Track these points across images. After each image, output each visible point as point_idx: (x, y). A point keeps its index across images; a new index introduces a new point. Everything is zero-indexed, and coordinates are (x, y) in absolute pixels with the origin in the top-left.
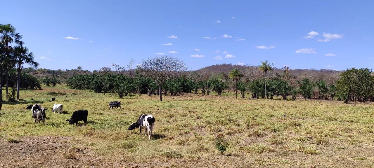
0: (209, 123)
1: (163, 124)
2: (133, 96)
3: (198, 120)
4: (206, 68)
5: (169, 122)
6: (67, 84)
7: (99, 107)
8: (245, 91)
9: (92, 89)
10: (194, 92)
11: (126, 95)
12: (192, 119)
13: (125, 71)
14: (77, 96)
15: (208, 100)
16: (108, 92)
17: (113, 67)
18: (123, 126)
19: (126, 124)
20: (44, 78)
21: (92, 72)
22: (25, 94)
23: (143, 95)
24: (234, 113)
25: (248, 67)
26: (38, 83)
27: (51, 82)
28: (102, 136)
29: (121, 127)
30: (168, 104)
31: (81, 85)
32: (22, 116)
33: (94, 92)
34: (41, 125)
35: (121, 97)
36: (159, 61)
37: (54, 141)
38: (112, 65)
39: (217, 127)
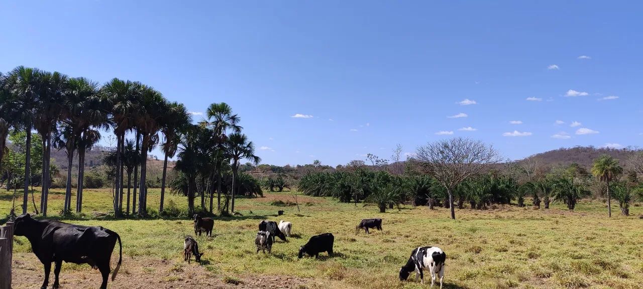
0: (556, 268)
1: (463, 264)
2: (403, 208)
3: (532, 260)
4: (539, 156)
5: (473, 261)
6: (298, 187)
7: (349, 227)
8: (629, 200)
9: (336, 195)
10: (516, 202)
11: (391, 207)
12: (519, 257)
13: (387, 165)
14: (314, 207)
15: (548, 220)
16: (361, 202)
17: (368, 159)
18: (392, 264)
19: (396, 260)
20: (266, 179)
21: (335, 168)
22: (242, 205)
23: (420, 207)
24: (608, 247)
25: (633, 153)
26: (258, 186)
27: (277, 186)
28: (358, 281)
29: (389, 266)
30: (469, 225)
31: (319, 190)
32: (240, 240)
33: (339, 200)
34: (267, 257)
35: (383, 210)
36: (446, 146)
37: (286, 285)
38: (366, 155)
39: (576, 278)
